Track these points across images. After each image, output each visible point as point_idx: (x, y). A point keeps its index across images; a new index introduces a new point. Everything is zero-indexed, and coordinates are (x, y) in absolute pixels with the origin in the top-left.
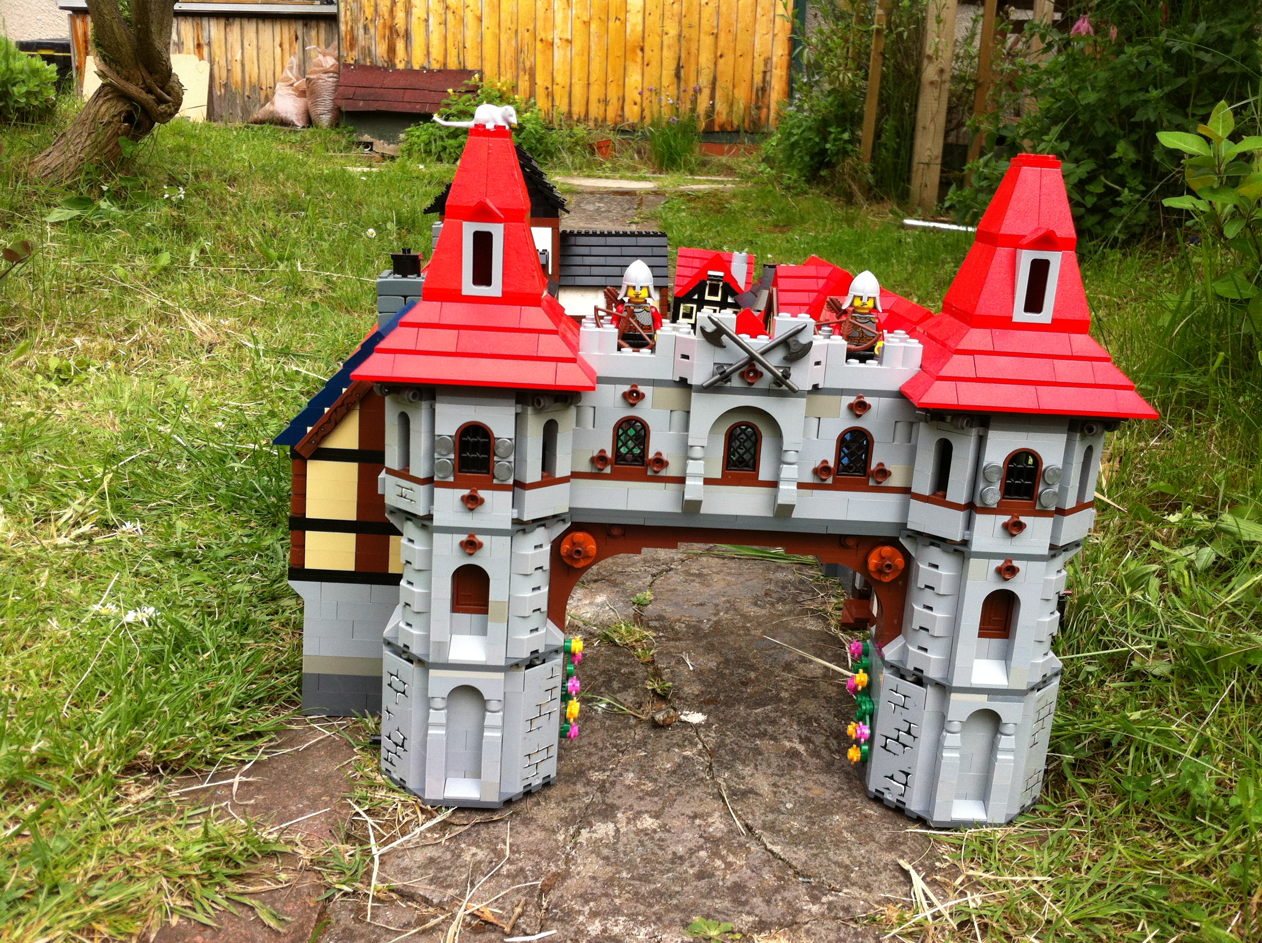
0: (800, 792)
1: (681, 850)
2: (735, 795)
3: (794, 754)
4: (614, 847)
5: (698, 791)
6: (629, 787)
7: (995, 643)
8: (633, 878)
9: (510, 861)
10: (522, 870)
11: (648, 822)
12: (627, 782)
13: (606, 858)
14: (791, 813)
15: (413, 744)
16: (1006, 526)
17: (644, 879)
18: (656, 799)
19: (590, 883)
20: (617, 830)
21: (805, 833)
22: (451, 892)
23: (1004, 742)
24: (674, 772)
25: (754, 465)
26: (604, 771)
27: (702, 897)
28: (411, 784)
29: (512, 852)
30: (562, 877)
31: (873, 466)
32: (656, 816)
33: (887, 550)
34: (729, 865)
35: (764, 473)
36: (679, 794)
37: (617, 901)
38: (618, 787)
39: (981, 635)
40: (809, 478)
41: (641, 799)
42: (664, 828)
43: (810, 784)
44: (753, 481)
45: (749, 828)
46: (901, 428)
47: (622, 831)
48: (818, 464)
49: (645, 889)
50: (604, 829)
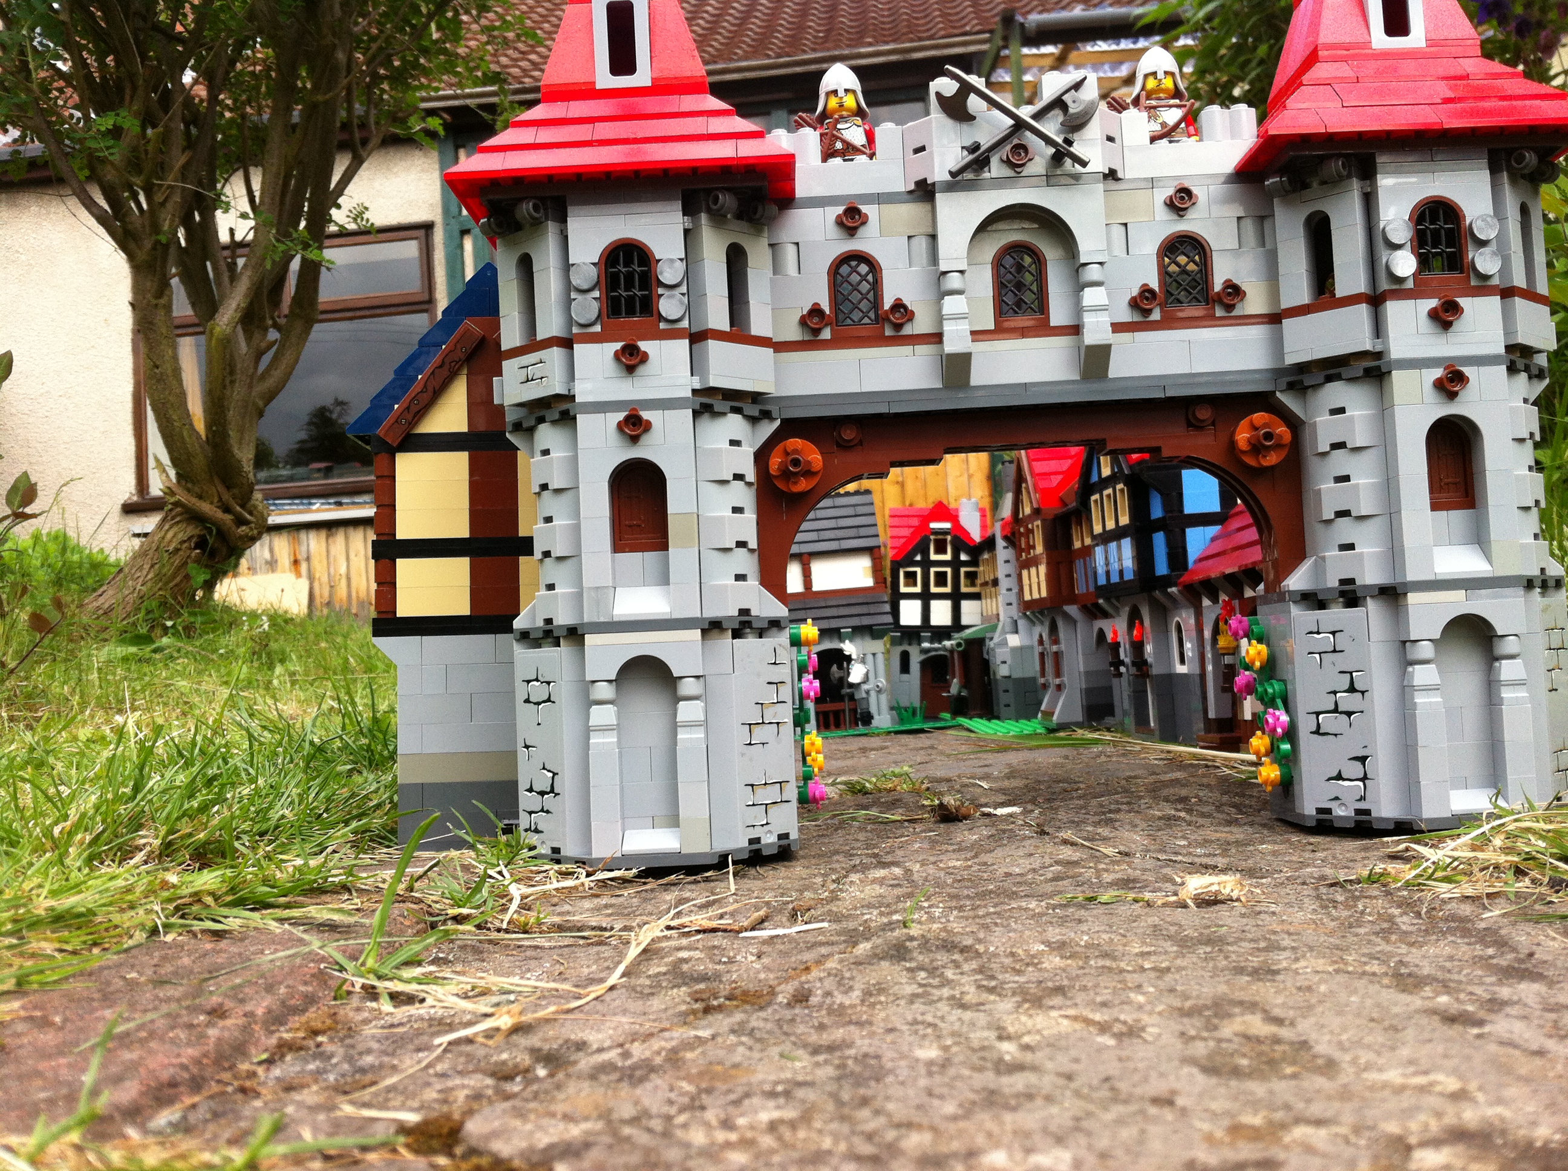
0: (1194, 837)
1: (1016, 871)
4: (905, 879)
6: (917, 851)
7: (1457, 518)
9: (737, 895)
12: (913, 849)
13: (896, 885)
14: (1186, 847)
15: (567, 784)
16: (1433, 315)
19: (875, 899)
20: (908, 871)
22: (642, 918)
23: (1507, 670)
25: (1043, 307)
28: (570, 850)
29: (740, 891)
30: (827, 900)
31: (1218, 287)
32: (968, 859)
33: (1259, 417)
34: (1102, 870)
35: (1058, 315)
39: (1435, 507)
40: (1125, 315)
41: (939, 854)
44: (1044, 328)
46: (1249, 226)
47: (915, 870)
48: (1135, 292)
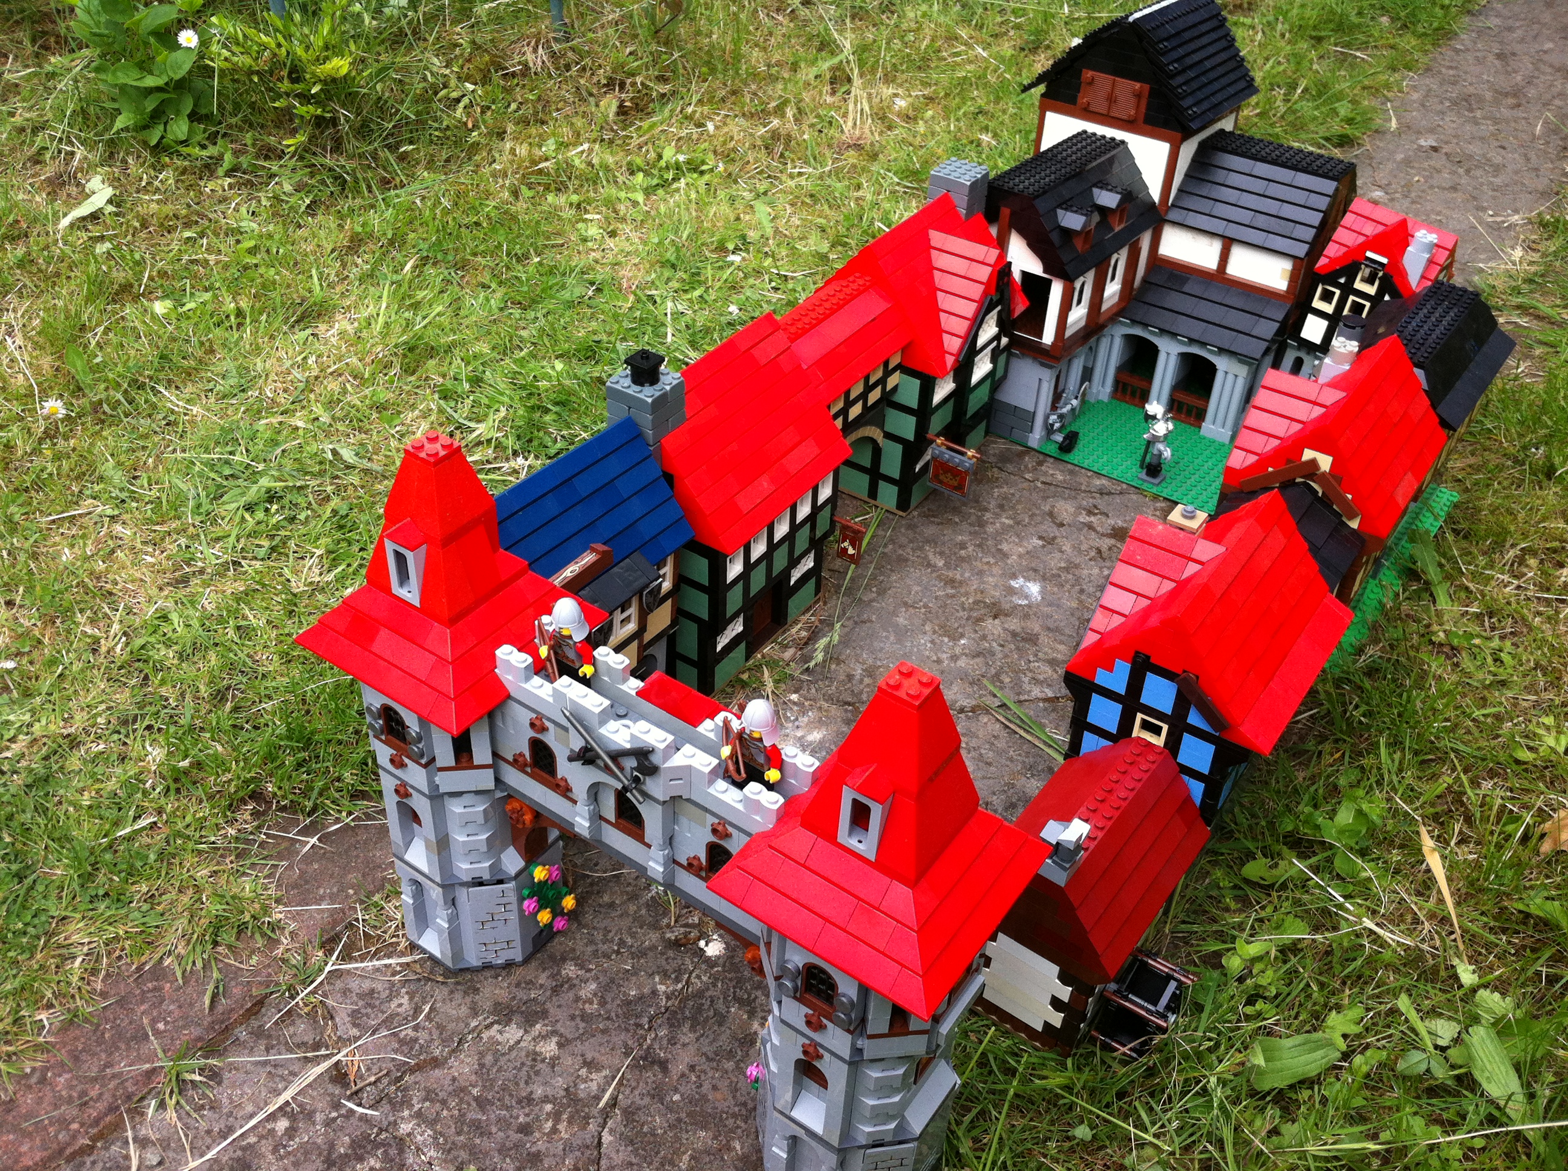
0: (706, 1087)
1: (539, 1092)
2: (645, 1059)
4: (497, 1055)
5: (619, 1039)
6: (577, 999)
8: (476, 1099)
9: (416, 1028)
10: (416, 1040)
11: (549, 1048)
12: (583, 993)
13: (482, 1065)
14: (671, 1108)
16: (806, 1018)
17: (482, 1103)
18: (582, 1025)
19: (447, 1082)
20: (518, 1042)
21: (654, 1135)
22: (355, 1032)
24: (629, 1003)
25: (642, 828)
26: (582, 967)
27: (500, 1151)
29: (428, 1017)
30: (436, 1063)
32: (560, 1045)
34: (554, 1130)
36: (604, 1032)
37: (445, 1113)
38: (571, 995)
40: (685, 863)
41: (573, 1018)
42: (554, 1062)
43: (723, 1085)
44: (641, 840)
45: (614, 1103)
47: (522, 1044)
48: (692, 854)
49: (474, 1114)
50: (513, 1033)
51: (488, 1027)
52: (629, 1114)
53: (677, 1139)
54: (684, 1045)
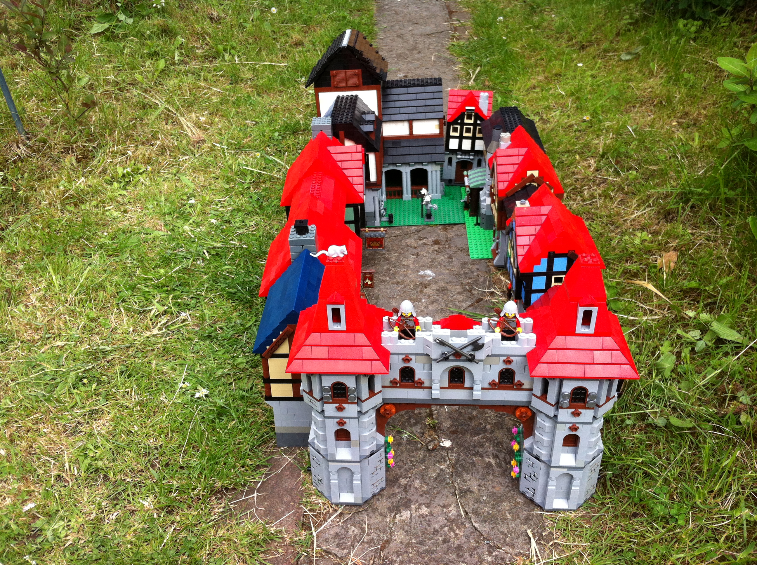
0: (490, 489)
1: (437, 526)
2: (462, 493)
3: (489, 465)
4: (409, 525)
5: (446, 492)
6: (417, 489)
7: (571, 448)
8: (417, 543)
9: (368, 535)
10: (373, 539)
11: (424, 510)
12: (416, 486)
14: (486, 502)
15: (325, 481)
16: (572, 413)
17: (421, 543)
18: (428, 496)
20: (411, 515)
21: (490, 514)
22: (345, 551)
23: (575, 483)
24: (436, 479)
25: (463, 382)
26: (407, 478)
27: (445, 554)
28: (326, 494)
29: (369, 529)
30: (388, 542)
31: (516, 381)
32: (428, 507)
33: (523, 410)
34: (456, 535)
35: (467, 384)
36: (438, 493)
37: (411, 555)
38: (412, 489)
39: (563, 446)
40: (487, 386)
41: (422, 496)
42: (431, 514)
43: (495, 484)
44: (463, 388)
45: (466, 513)
46: (527, 367)
47: (413, 515)
48: (491, 381)
49: (422, 549)
50: (406, 514)
51: (395, 518)
52: (476, 512)
53: (499, 511)
54: (470, 480)
